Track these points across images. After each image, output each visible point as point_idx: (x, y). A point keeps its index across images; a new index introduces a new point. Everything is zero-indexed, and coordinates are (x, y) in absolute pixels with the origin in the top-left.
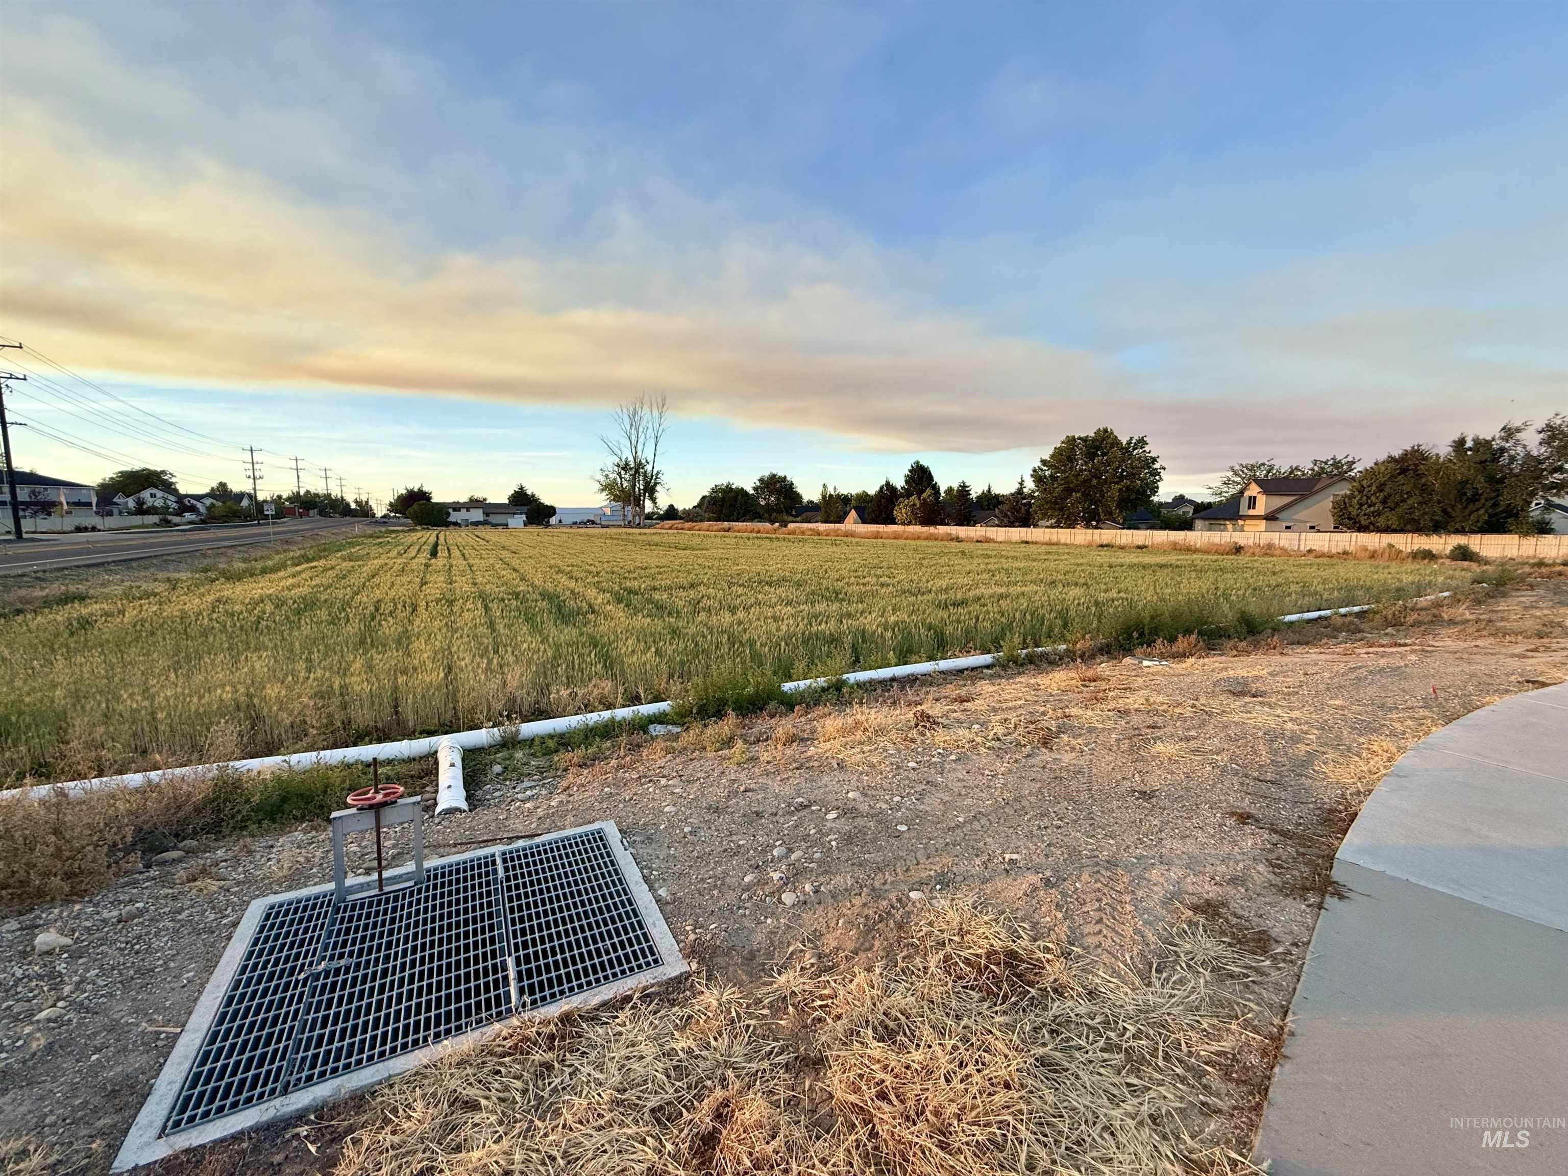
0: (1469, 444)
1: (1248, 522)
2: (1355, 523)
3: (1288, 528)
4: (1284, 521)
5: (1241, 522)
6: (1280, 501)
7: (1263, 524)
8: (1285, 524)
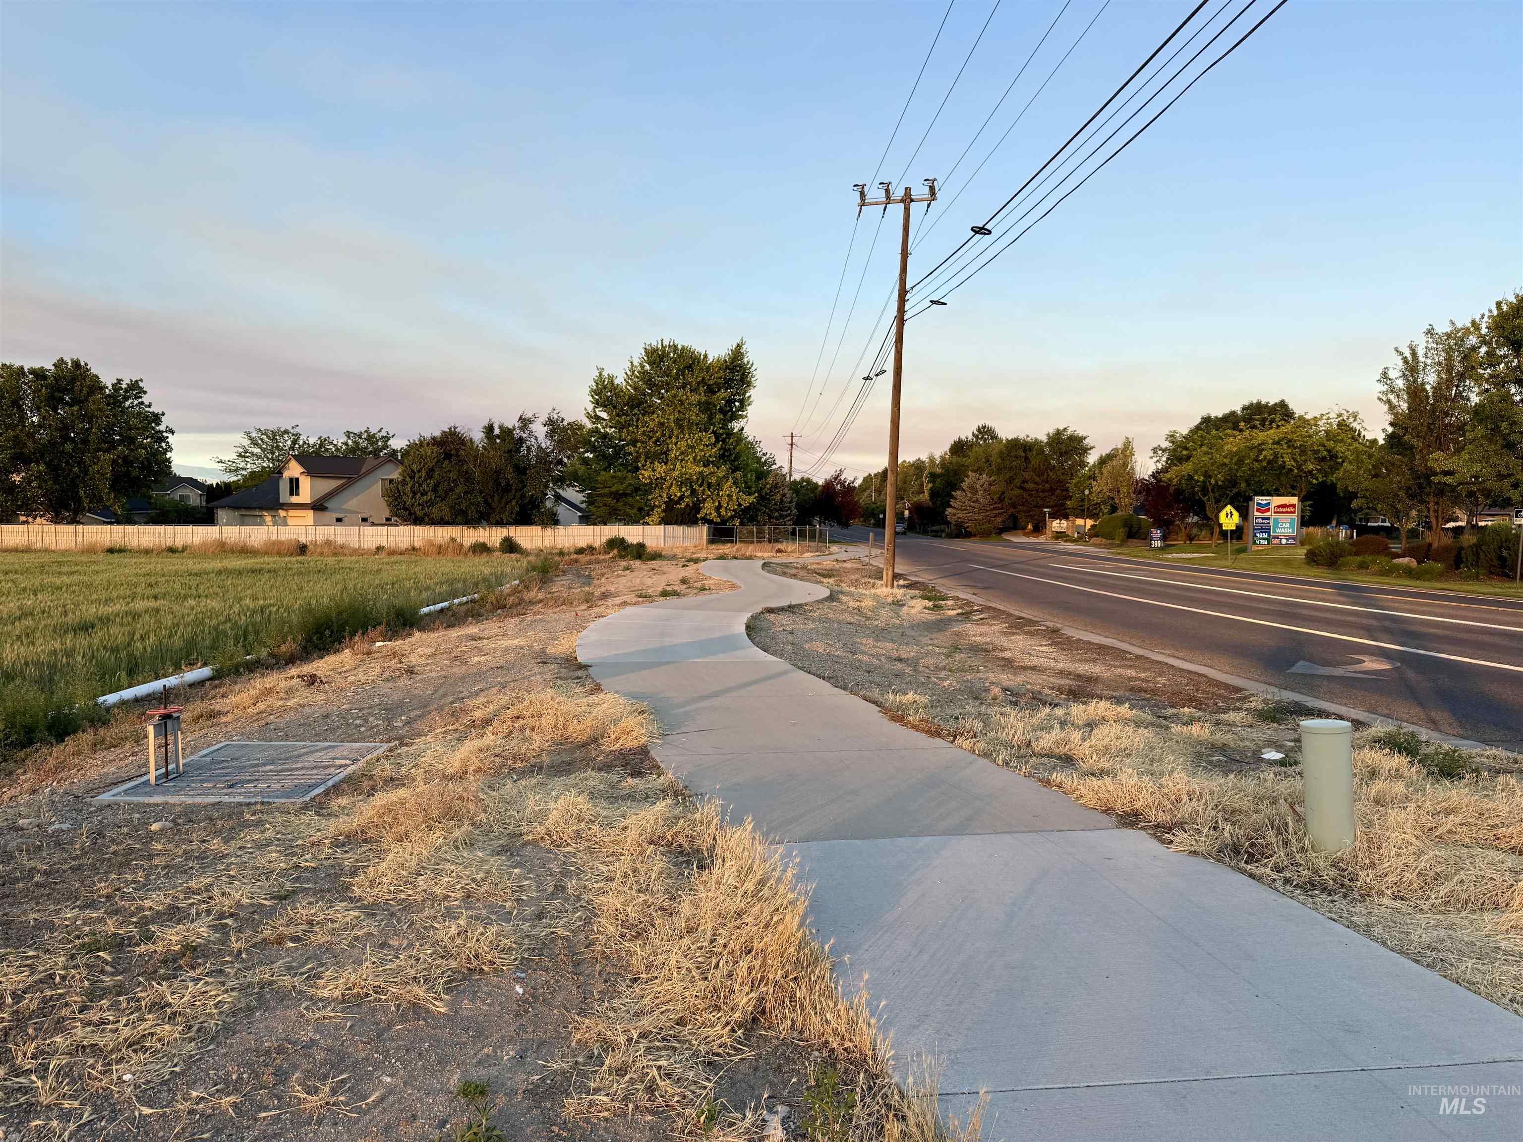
0: (497, 431)
1: (292, 513)
2: (410, 514)
3: (339, 520)
4: (332, 511)
5: (282, 513)
6: (327, 485)
7: (310, 515)
8: (335, 516)
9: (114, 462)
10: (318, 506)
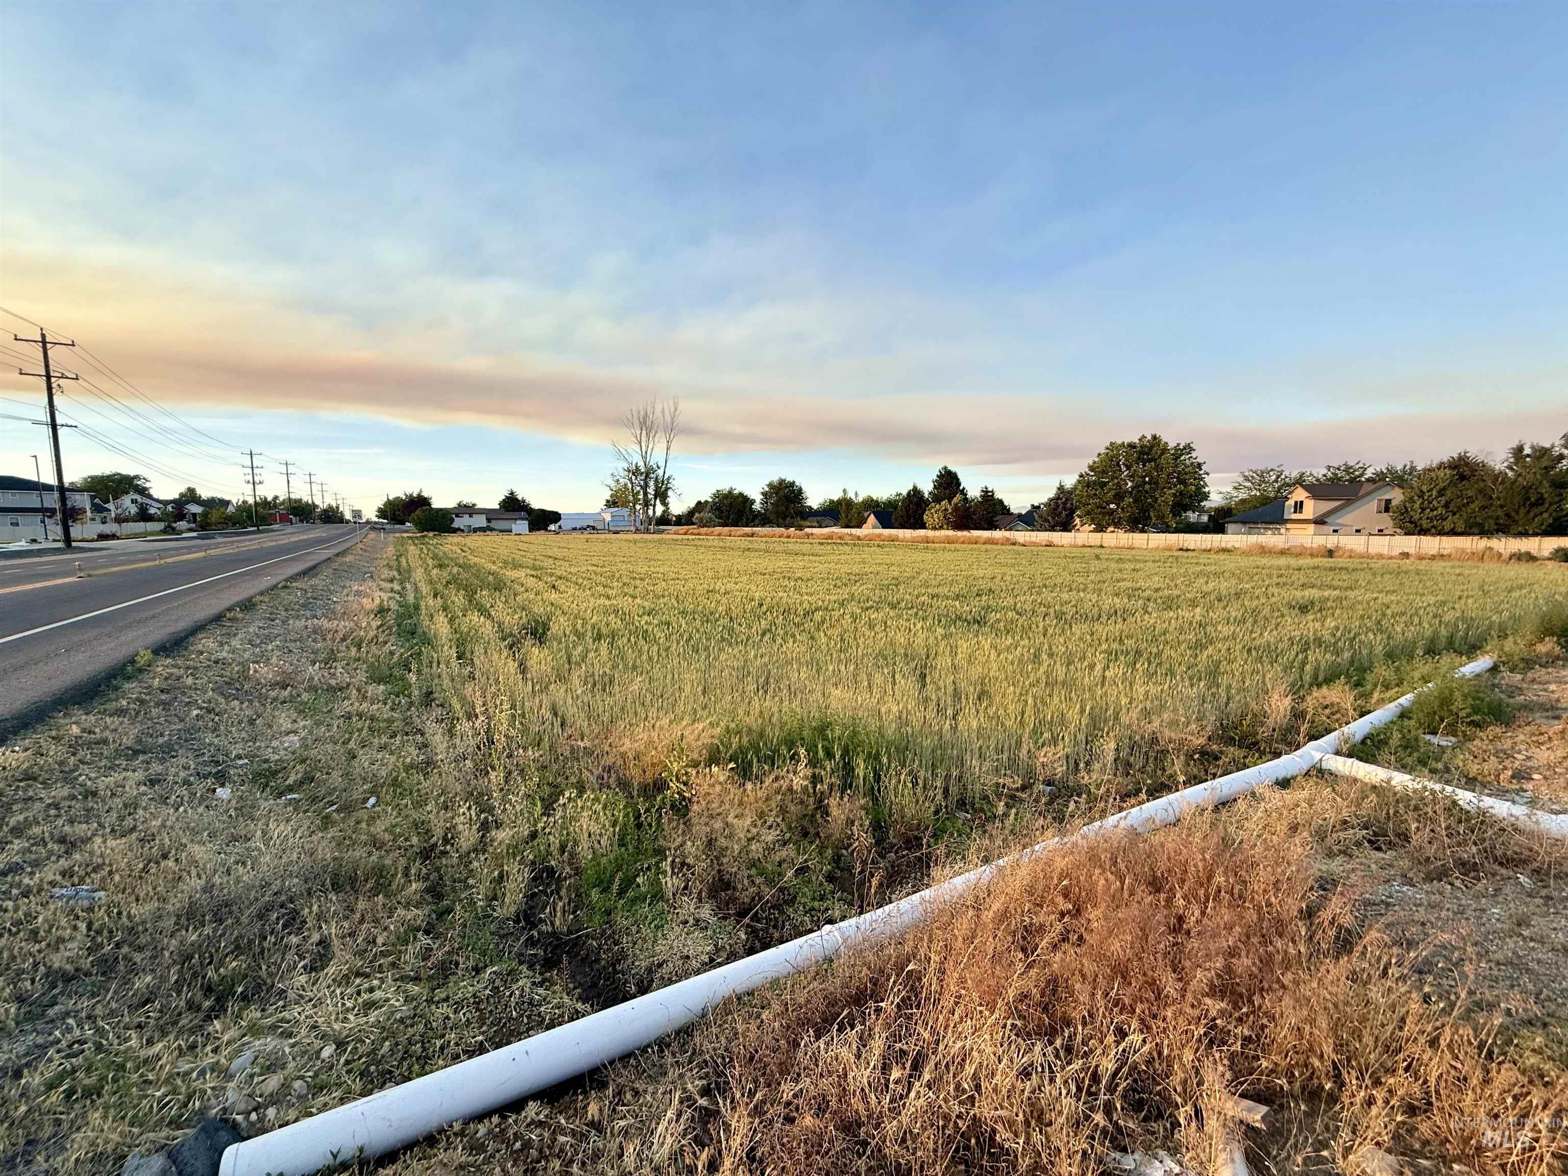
0: (1528, 451)
1: (1294, 526)
2: (1417, 526)
3: (1335, 531)
4: (1330, 525)
5: (1284, 526)
6: (1326, 506)
7: (1311, 528)
8: (1332, 528)
9: (1174, 495)
10: (1320, 521)
